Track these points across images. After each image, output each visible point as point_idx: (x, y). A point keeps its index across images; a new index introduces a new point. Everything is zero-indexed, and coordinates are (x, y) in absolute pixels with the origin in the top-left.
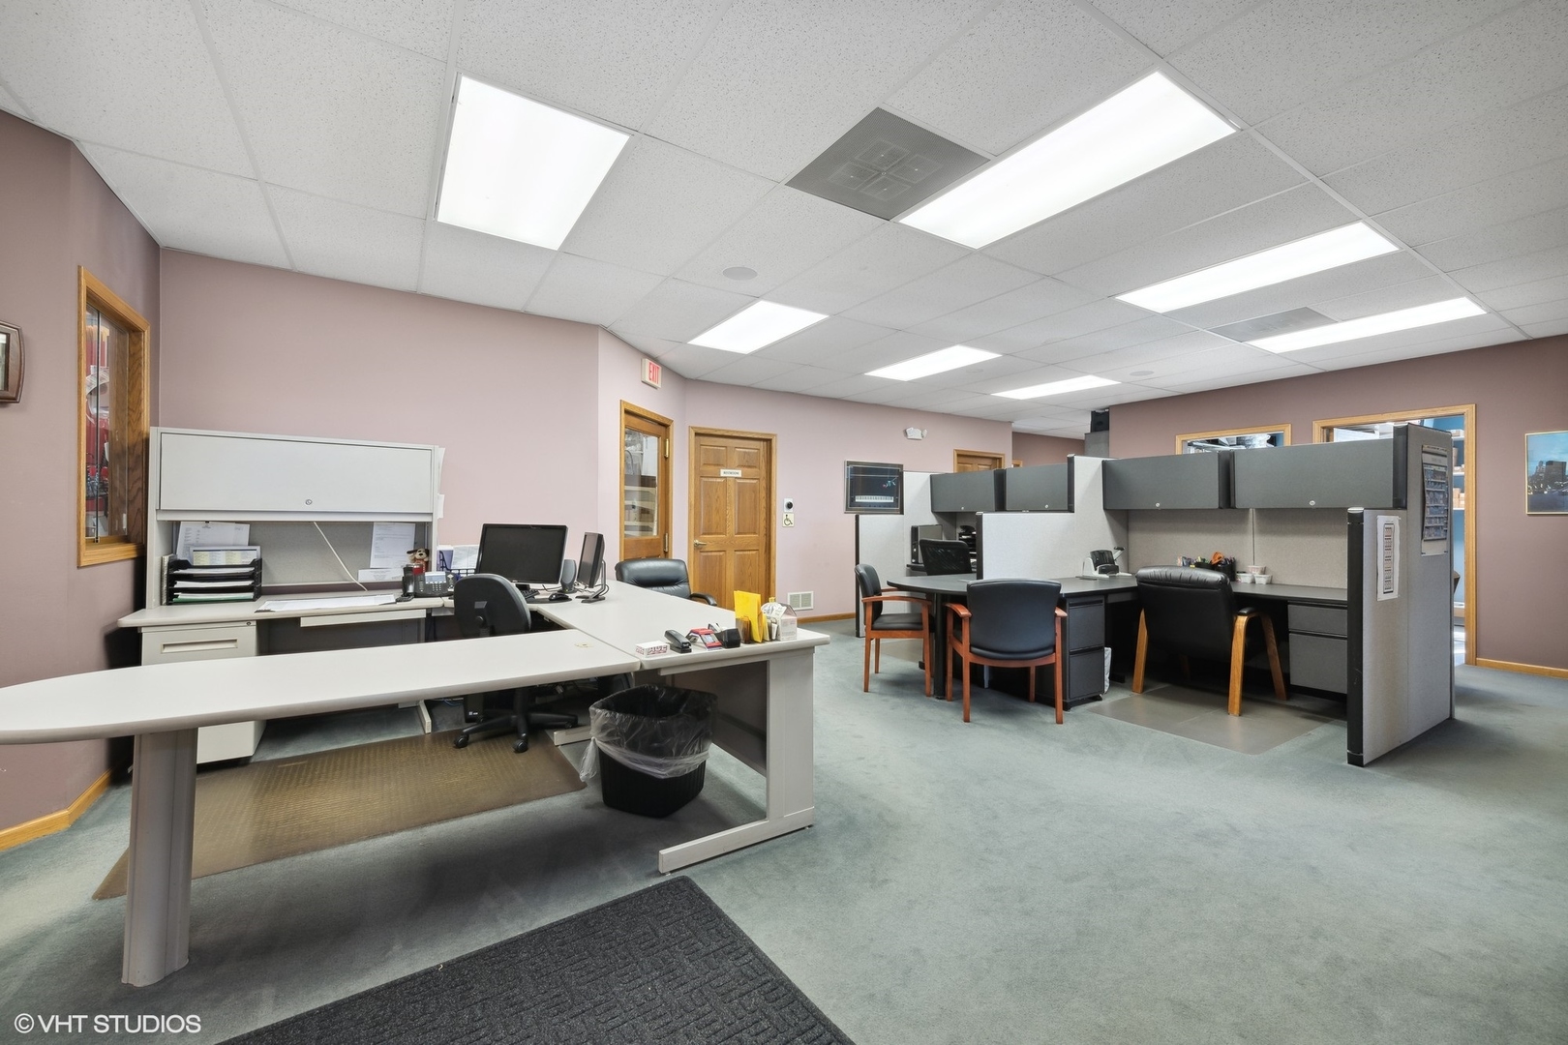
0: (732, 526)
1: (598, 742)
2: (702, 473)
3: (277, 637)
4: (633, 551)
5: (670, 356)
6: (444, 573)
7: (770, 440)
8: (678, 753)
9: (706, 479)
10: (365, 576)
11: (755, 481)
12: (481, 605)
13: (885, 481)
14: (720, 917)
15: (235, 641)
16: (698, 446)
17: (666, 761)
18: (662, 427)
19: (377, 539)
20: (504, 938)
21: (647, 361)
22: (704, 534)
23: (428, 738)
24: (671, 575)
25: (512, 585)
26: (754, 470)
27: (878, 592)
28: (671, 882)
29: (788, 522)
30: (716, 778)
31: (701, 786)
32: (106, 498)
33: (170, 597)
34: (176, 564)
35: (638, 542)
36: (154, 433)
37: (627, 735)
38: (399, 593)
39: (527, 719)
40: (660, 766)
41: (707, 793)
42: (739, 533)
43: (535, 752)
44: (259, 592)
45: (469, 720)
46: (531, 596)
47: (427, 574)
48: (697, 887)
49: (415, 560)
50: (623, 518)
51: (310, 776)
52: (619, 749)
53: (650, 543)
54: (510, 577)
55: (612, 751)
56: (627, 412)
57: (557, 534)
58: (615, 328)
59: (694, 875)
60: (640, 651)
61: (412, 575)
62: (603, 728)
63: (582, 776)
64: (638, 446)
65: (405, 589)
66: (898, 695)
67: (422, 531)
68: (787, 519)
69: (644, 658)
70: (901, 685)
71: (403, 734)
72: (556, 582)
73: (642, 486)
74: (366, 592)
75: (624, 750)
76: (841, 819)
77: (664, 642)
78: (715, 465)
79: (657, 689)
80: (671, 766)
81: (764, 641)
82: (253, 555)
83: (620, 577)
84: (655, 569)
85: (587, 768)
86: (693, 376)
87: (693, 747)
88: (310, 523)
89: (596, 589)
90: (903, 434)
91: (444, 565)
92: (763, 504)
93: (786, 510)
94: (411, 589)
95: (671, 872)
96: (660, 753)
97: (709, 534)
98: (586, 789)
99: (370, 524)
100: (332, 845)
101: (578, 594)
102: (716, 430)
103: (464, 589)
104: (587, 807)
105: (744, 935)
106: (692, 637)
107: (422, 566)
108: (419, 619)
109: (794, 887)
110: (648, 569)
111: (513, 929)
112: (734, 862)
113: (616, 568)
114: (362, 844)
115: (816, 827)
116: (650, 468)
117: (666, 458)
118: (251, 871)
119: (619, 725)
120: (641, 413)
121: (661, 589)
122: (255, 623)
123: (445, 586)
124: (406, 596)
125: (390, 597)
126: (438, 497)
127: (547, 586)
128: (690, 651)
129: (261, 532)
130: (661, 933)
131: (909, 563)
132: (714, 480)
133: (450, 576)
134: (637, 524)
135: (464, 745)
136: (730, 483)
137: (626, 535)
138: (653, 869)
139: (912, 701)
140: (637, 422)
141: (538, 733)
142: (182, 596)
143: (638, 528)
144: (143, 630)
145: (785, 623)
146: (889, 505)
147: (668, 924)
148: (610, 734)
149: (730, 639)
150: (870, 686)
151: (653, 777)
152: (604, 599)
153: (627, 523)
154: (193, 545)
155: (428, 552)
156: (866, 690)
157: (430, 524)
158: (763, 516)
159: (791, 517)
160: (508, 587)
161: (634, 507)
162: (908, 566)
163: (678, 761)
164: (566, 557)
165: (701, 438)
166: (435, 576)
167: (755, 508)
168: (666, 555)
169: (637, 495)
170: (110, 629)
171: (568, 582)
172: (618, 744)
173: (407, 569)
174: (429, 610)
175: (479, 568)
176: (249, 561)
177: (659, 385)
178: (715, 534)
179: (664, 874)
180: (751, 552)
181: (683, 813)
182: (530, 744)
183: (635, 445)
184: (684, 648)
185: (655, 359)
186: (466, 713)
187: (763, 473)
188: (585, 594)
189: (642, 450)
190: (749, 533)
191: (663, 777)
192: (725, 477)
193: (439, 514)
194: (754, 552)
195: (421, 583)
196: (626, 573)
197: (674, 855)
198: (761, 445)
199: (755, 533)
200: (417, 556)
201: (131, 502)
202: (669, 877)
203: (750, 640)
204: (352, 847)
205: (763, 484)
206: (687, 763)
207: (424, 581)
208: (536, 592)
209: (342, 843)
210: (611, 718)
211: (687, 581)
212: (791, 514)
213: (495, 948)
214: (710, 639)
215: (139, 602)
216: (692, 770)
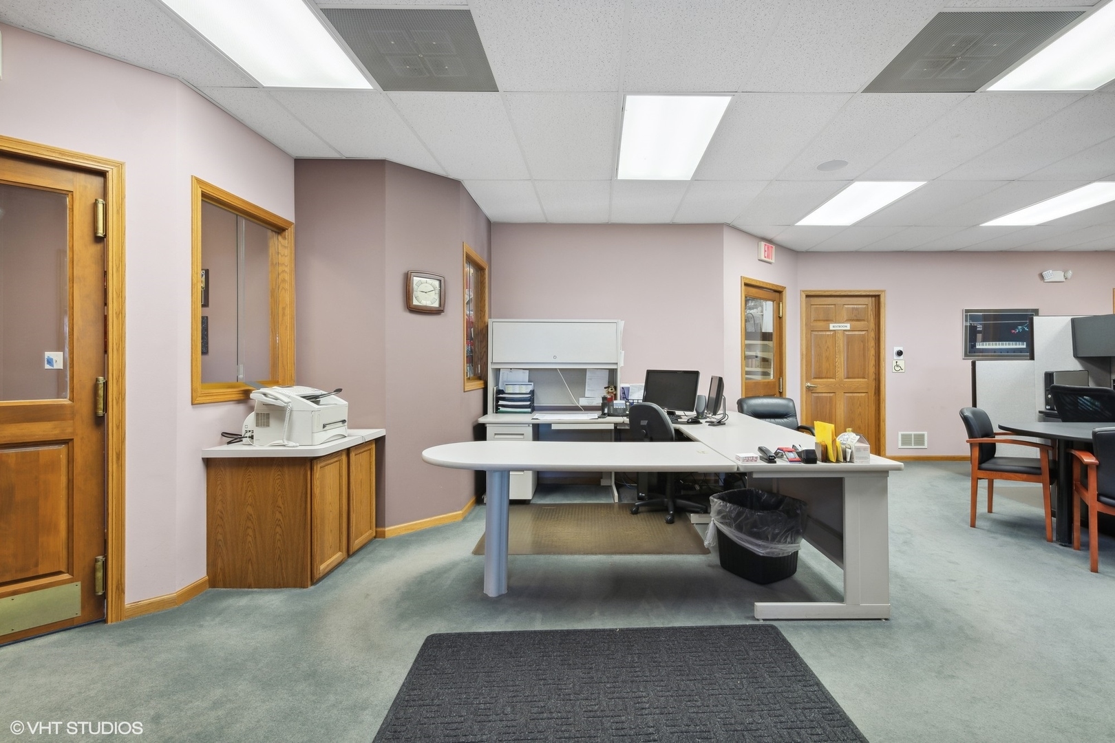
0: (841, 372)
1: (716, 522)
2: (813, 330)
3: (541, 433)
4: (751, 390)
5: (780, 237)
6: (624, 402)
7: (879, 296)
8: (773, 539)
9: (816, 333)
10: (583, 402)
11: (863, 333)
12: (644, 423)
13: (1015, 326)
14: (796, 657)
15: (523, 434)
16: (809, 306)
17: (763, 543)
18: (777, 294)
19: (589, 379)
20: (652, 626)
21: (763, 243)
22: (816, 378)
23: (616, 506)
24: (782, 410)
25: (664, 412)
26: (862, 323)
27: (990, 433)
28: (763, 626)
29: (898, 369)
30: (808, 568)
31: (794, 570)
32: (472, 356)
33: (497, 410)
34: (500, 392)
35: (757, 384)
36: (490, 322)
37: (735, 519)
38: (600, 413)
39: (674, 503)
40: (759, 546)
41: (799, 576)
42: (848, 378)
43: (679, 525)
44: (534, 409)
45: (640, 498)
46: (676, 419)
47: (615, 402)
48: (781, 634)
49: (609, 393)
50: (744, 366)
51: (557, 515)
52: (730, 529)
53: (767, 385)
54: (662, 406)
55: (726, 530)
56: (746, 285)
57: (692, 377)
58: (736, 224)
59: (780, 626)
60: (738, 458)
61: (607, 402)
62: (719, 512)
63: (706, 543)
64: (760, 309)
65: (603, 410)
66: (1011, 535)
67: (613, 373)
68: (897, 366)
69: (740, 463)
70: (1018, 527)
71: (603, 501)
72: (692, 410)
73: (763, 340)
74: (583, 412)
75: (733, 530)
76: (918, 621)
77: (759, 454)
78: (824, 320)
79: (760, 492)
80: (767, 547)
81: (838, 461)
82: (530, 388)
83: (741, 410)
84: (768, 405)
85: (709, 539)
86: (804, 249)
87: (787, 537)
88: (556, 369)
89: (718, 417)
90: (1038, 278)
91: (625, 396)
92: (872, 352)
93: (896, 357)
94: (606, 411)
95: (764, 620)
96: (757, 536)
97: (819, 378)
98: (710, 555)
99: (585, 370)
100: (567, 553)
101: (708, 420)
102: (825, 291)
103: (636, 412)
104: (710, 566)
105: (813, 674)
106: (780, 453)
107: (612, 396)
108: (611, 430)
109: (862, 657)
110: (762, 405)
111: (658, 623)
112: (814, 626)
113: (738, 403)
114: (581, 556)
115: (892, 621)
116: (768, 326)
117: (780, 318)
118: (532, 557)
119: (729, 511)
120: (758, 284)
121: (773, 420)
122: (531, 425)
123: (625, 410)
124: (604, 415)
125: (595, 415)
126: (621, 353)
127: (687, 413)
128: (775, 462)
129: (536, 374)
130: (751, 653)
131: (1043, 409)
132: (824, 333)
133: (628, 404)
134: (759, 370)
135: (635, 513)
136: (840, 335)
137: (747, 379)
138: (750, 615)
139: (1026, 543)
140: (754, 291)
141: (681, 513)
142: (502, 409)
143: (760, 373)
144: (487, 425)
145: (858, 449)
146: (1020, 350)
147: (756, 650)
148: (723, 517)
149: (809, 457)
150: (978, 523)
151: (754, 554)
152: (725, 424)
153: (747, 369)
154: (505, 382)
155: (616, 388)
156: (973, 525)
157: (616, 369)
158: (872, 362)
159: (901, 363)
160: (660, 412)
161: (757, 357)
162: (1040, 412)
163: (773, 545)
164: (699, 393)
165: (812, 299)
166: (619, 403)
167: (864, 355)
168: (781, 395)
169: (759, 348)
170: (475, 424)
171: (701, 411)
172: (729, 525)
173: (604, 398)
174: (616, 424)
175: (645, 399)
176: (528, 391)
177: (773, 261)
178: (825, 378)
179: (758, 620)
180: (860, 395)
181: (778, 585)
182: (676, 520)
183: (757, 308)
184: (771, 460)
185: (769, 241)
186: (638, 494)
187: (872, 325)
188: (713, 420)
189: (762, 312)
190: (858, 378)
191: (761, 555)
192: (835, 330)
193: (621, 364)
194: (864, 395)
195: (612, 407)
196: (745, 407)
197: (766, 609)
198: (869, 301)
199: (864, 378)
200: (610, 390)
201: (482, 359)
202: (761, 622)
203: (826, 459)
204: (576, 557)
205: (872, 334)
206: (782, 549)
207: (613, 406)
208: (679, 417)
209: (572, 553)
210: (723, 506)
211: (795, 415)
212: (901, 361)
213: (647, 629)
214: (792, 456)
215: (485, 412)
216: (785, 555)
